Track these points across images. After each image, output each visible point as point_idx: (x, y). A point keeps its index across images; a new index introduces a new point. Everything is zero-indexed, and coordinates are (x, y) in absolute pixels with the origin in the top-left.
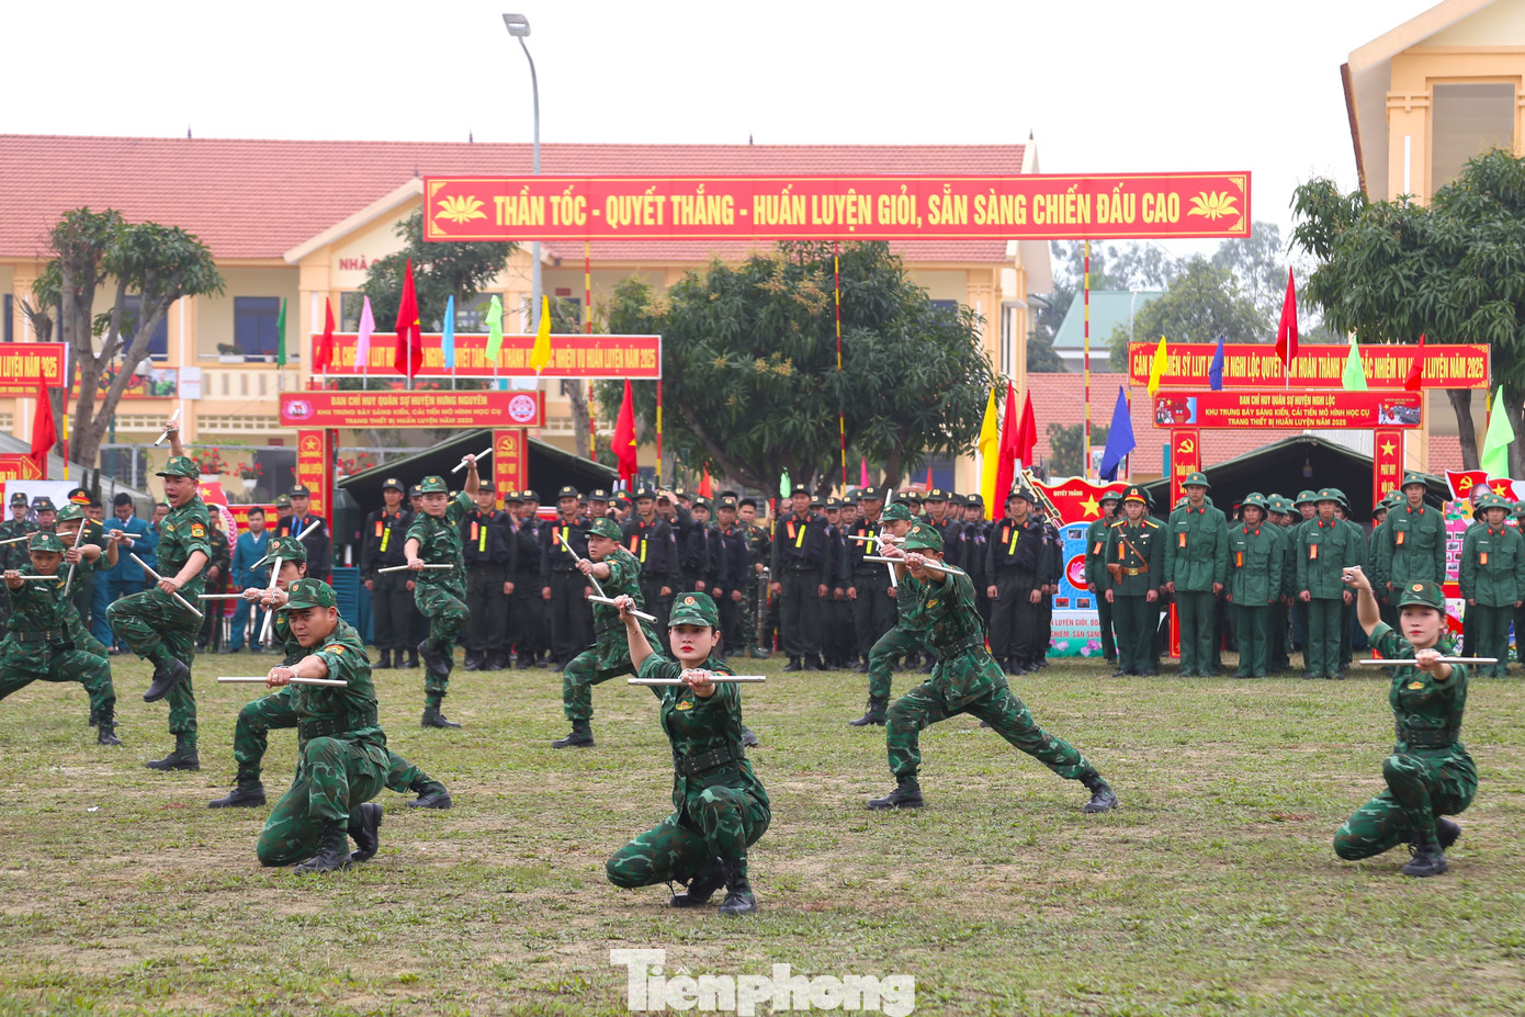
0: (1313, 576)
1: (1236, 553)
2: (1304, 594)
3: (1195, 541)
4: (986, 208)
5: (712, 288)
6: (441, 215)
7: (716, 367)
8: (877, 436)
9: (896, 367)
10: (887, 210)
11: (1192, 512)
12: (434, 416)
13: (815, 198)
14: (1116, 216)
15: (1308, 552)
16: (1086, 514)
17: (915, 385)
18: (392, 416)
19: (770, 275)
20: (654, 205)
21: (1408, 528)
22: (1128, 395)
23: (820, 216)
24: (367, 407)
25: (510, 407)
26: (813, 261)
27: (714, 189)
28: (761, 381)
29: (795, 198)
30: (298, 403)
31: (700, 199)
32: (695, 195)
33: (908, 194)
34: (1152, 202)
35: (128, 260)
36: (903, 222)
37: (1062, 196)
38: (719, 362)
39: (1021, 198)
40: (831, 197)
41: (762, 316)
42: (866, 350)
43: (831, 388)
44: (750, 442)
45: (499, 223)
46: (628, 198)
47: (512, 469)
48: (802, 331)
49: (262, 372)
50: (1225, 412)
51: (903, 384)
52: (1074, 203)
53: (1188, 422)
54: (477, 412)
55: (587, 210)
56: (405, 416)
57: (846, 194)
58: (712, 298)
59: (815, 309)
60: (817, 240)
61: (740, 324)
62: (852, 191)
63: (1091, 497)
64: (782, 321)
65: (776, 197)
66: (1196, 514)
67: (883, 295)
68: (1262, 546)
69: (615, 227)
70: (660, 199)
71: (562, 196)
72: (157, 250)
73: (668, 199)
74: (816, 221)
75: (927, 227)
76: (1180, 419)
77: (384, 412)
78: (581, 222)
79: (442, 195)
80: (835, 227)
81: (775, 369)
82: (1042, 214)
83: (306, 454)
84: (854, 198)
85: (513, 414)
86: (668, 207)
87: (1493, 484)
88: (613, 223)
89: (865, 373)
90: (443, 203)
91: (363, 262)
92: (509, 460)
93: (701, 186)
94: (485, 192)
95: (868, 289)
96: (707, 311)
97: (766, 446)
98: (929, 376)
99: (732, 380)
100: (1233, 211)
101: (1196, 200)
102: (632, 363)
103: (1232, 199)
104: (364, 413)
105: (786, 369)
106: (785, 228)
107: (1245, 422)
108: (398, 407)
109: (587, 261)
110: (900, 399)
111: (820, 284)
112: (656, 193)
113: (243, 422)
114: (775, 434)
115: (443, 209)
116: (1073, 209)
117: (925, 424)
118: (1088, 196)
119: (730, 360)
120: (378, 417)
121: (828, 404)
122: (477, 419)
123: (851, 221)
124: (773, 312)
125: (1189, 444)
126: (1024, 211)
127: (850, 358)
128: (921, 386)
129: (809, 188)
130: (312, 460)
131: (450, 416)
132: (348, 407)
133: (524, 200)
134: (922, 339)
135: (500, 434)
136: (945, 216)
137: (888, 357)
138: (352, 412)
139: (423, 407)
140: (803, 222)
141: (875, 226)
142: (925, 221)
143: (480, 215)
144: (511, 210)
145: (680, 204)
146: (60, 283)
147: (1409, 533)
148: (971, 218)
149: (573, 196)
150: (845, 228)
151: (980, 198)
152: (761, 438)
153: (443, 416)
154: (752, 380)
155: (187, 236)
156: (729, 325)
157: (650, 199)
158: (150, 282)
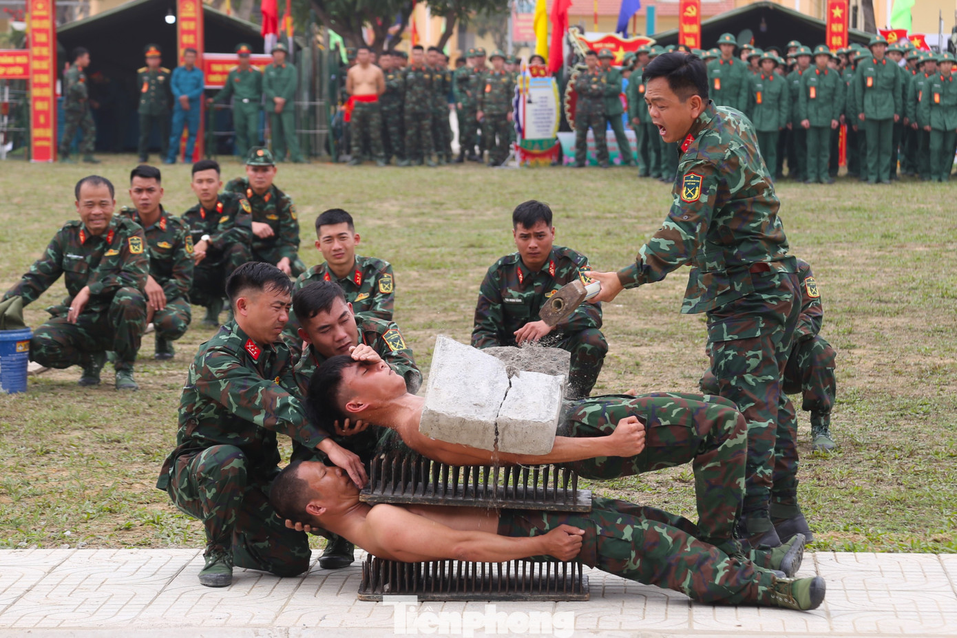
0: (811, 110)
1: (756, 93)
2: (805, 123)
3: (726, 85)
15: (808, 92)
21: (874, 74)
47: (192, 25)
63: (620, 49)
66: (727, 65)
68: (775, 88)
83: (36, 13)
87: (912, 38)
92: (190, 19)
130: (41, 18)
147: (875, 78)
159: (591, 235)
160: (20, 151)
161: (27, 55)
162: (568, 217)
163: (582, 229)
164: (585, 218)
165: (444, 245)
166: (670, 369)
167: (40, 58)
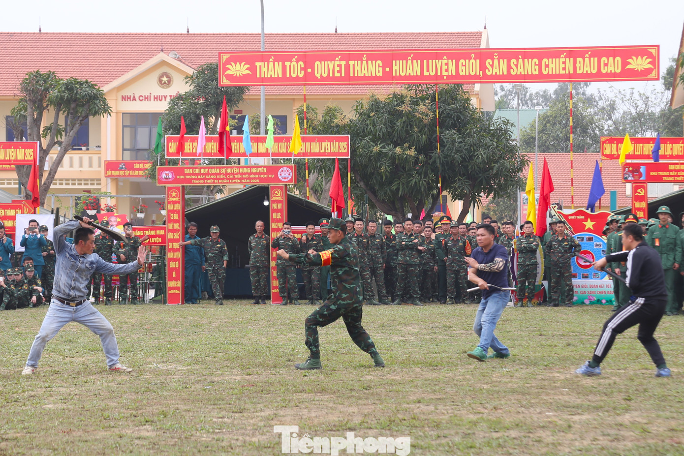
3: (664, 243)
4: (517, 66)
5: (371, 109)
6: (228, 72)
7: (374, 151)
8: (459, 187)
9: (469, 151)
10: (464, 68)
11: (662, 227)
12: (239, 179)
13: (425, 61)
14: (587, 69)
16: (586, 228)
17: (480, 160)
18: (216, 179)
19: (403, 102)
20: (340, 66)
22: (600, 165)
23: (428, 71)
24: (203, 174)
25: (279, 174)
26: (423, 95)
27: (372, 57)
28: (399, 159)
29: (415, 61)
30: (167, 172)
31: (364, 63)
32: (362, 61)
33: (475, 59)
34: (606, 62)
35: (62, 98)
36: (473, 74)
37: (557, 59)
38: (376, 149)
39: (536, 60)
40: (434, 61)
41: (398, 124)
42: (454, 141)
43: (435, 162)
44: (391, 191)
45: (258, 76)
46: (326, 62)
47: (280, 206)
48: (420, 132)
49: (80, 155)
50: (661, 173)
51: (473, 160)
52: (564, 63)
53: (641, 179)
54: (261, 176)
55: (304, 69)
56: (223, 179)
57: (442, 59)
58: (371, 115)
59: (426, 120)
60: (424, 84)
61: (387, 128)
62: (445, 57)
63: (589, 220)
64: (409, 127)
65: (405, 61)
66: (664, 228)
67: (461, 112)
69: (319, 78)
70: (343, 63)
71: (291, 62)
72: (77, 92)
73: (347, 63)
74: (426, 74)
75: (485, 76)
76: (637, 177)
77: (212, 177)
78: (301, 75)
79: (228, 62)
80: (436, 77)
81: (406, 152)
82: (547, 69)
83: (171, 199)
84: (446, 61)
85: (280, 177)
86: (347, 67)
88: (318, 76)
89: (453, 154)
90: (229, 66)
91: (134, 97)
92: (278, 202)
93: (365, 56)
94: (250, 59)
95: (453, 109)
96: (368, 122)
97: (400, 193)
98: (487, 155)
99: (382, 158)
100: (650, 66)
101: (630, 60)
102: (335, 149)
103: (650, 60)
104: (202, 177)
105: (412, 152)
106: (410, 77)
107: (672, 179)
108: (220, 174)
109: (305, 95)
110: (471, 168)
111: (430, 108)
112: (340, 60)
113: (83, 182)
114: (405, 186)
115: (229, 69)
116: (563, 66)
117: (484, 181)
118: (572, 59)
119: (381, 148)
120: (209, 179)
121: (433, 171)
122: (261, 180)
123: (444, 73)
124: (404, 122)
125: (641, 191)
126: (537, 67)
127: (445, 146)
128: (483, 161)
129: (423, 56)
130: (174, 203)
131: (247, 179)
132: (193, 174)
133: (271, 64)
134: (483, 136)
135: (273, 188)
136: (495, 71)
137: (465, 146)
138: (196, 177)
139: (233, 174)
140: (419, 74)
141: (458, 75)
142: (484, 73)
143: (248, 72)
144: (264, 69)
145: (354, 65)
146: (26, 110)
148: (508, 71)
149: (297, 62)
150: (442, 76)
151: (514, 61)
152: (398, 189)
153: (244, 179)
154: (394, 158)
155: (92, 85)
156: (381, 129)
157: (338, 63)
158: (73, 109)
159: (556, 346)
160: (159, 297)
161: (164, 229)
162: (541, 335)
163: (549, 342)
164: (553, 336)
165: (444, 352)
166: (594, 430)
167: (174, 231)
